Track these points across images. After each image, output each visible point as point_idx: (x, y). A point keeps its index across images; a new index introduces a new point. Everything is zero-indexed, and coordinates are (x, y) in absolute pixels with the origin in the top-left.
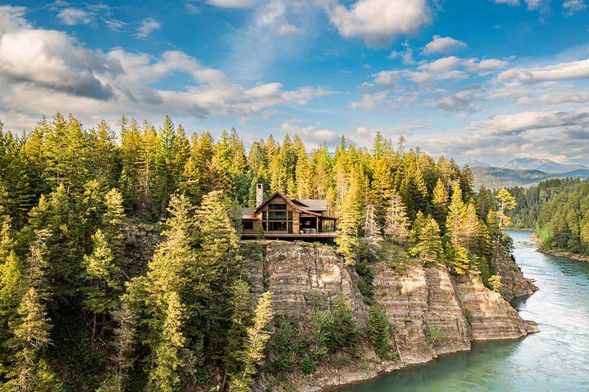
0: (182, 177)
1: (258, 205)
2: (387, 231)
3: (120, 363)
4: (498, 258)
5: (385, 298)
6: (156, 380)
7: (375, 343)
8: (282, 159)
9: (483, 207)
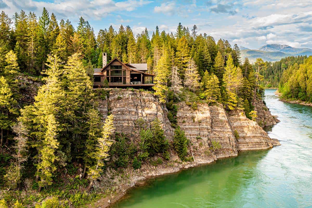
0: (55, 46)
1: (104, 66)
2: (186, 83)
3: (19, 159)
4: (255, 102)
5: (184, 124)
6: (41, 169)
7: (178, 151)
8: (118, 40)
9: (246, 70)
